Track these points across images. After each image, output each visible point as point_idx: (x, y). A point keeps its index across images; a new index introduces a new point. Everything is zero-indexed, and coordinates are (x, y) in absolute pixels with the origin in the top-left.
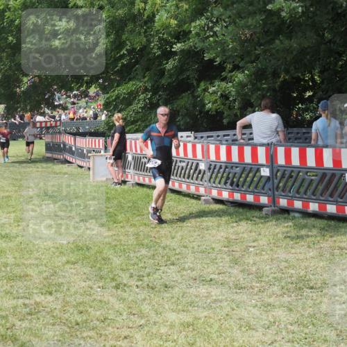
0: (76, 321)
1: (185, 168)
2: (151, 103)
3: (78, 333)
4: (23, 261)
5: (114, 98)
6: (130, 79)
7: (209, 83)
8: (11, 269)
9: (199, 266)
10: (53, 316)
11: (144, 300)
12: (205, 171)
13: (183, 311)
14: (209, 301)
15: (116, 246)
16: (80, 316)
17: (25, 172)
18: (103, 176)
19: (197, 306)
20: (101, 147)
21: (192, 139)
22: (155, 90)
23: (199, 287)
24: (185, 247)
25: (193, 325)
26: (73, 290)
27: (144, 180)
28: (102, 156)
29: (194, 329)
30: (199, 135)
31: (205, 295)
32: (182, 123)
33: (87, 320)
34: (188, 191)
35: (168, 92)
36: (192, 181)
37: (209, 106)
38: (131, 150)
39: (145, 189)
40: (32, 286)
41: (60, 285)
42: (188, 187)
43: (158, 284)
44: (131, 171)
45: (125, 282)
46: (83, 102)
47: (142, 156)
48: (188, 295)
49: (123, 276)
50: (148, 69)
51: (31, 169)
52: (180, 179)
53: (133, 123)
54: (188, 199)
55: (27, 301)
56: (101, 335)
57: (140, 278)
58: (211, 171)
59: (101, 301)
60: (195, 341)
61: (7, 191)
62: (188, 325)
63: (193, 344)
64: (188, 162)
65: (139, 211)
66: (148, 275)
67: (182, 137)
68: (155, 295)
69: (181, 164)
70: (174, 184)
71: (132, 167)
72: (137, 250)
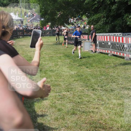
0: (78, 102)
1: (118, 47)
2: (106, 22)
3: (79, 106)
4: (58, 79)
5: (92, 20)
6: (98, 13)
7: (128, 14)
8: (54, 82)
9: (124, 83)
10: (70, 100)
11: (104, 95)
12: (127, 48)
13: (119, 99)
14: (128, 96)
15: (92, 75)
16: (79, 100)
17: (58, 48)
18: (87, 50)
19: (124, 98)
20: (87, 39)
21: (122, 35)
22: (107, 17)
23: (124, 91)
24: (119, 76)
25: (122, 104)
26: (77, 90)
27: (103, 51)
28: (87, 42)
29: (123, 106)
30: (124, 34)
31: (127, 93)
32: (117, 30)
33: (82, 101)
34: (120, 55)
35: (112, 18)
36: (121, 52)
37: (128, 23)
38: (98, 39)
39: (103, 55)
40: (61, 89)
41: (72, 88)
42: (120, 54)
43: (109, 89)
44: (98, 48)
45: (96, 88)
46: (79, 22)
47: (102, 42)
48: (120, 94)
49: (95, 86)
50: (105, 9)
51: (60, 47)
52: (117, 51)
53: (99, 29)
54: (120, 58)
55: (60, 94)
56: (88, 107)
57: (102, 87)
58: (129, 48)
59: (87, 95)
60: (123, 110)
61: (52, 54)
62: (121, 104)
63: (122, 112)
64: (120, 44)
65: (101, 62)
66: (105, 86)
67: (118, 35)
68: (108, 93)
69: (117, 45)
70: (114, 53)
71: (98, 46)
72: (100, 77)
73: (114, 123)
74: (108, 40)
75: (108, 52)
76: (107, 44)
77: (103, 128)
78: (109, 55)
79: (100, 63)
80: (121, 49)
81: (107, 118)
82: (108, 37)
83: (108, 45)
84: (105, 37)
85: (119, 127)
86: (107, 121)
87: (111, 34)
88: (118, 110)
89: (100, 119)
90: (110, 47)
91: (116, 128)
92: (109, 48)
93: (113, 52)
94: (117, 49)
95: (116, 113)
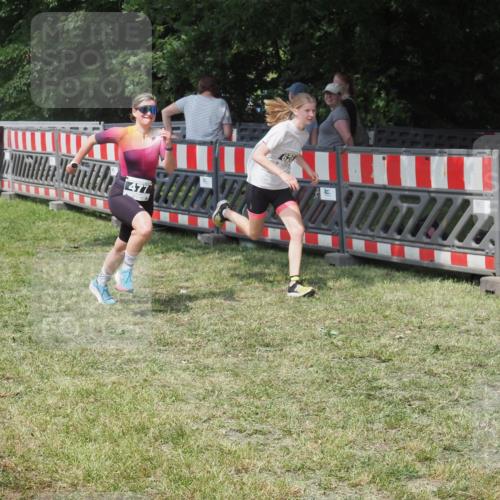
1: (88, 174)
6: (10, 42)
13: (81, 374)
14: (119, 361)
19: (103, 368)
25: (95, 394)
27: (28, 190)
29: (96, 400)
31: (114, 352)
34: (94, 208)
36: (99, 193)
38: (10, 144)
39: (29, 203)
42: (93, 202)
44: (8, 176)
47: (26, 154)
48: (89, 353)
52: (81, 189)
54: (92, 218)
57: (19, 328)
60: (98, 416)
62: (88, 393)
63: (94, 420)
64: (94, 166)
65: (18, 234)
66: (30, 324)
67: (85, 129)
68: (39, 352)
69: (83, 168)
70: (71, 197)
71: (10, 170)
72: (14, 289)
73: (60, 467)
74: (49, 148)
75: (47, 193)
76: (43, 161)
77: (17, 488)
78: (52, 206)
79: (15, 235)
80: (98, 186)
81: (32, 446)
82: (49, 136)
83: (46, 168)
84: (38, 136)
85: (76, 478)
86: (33, 459)
87: (59, 125)
88: (78, 415)
89: (7, 451)
90: (53, 175)
91: (65, 485)
92: (52, 180)
93: (66, 194)
94: (82, 183)
95: (68, 427)
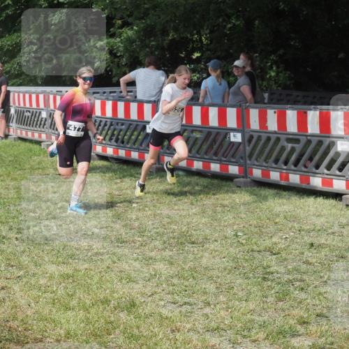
6: (14, 33)
11: (23, 252)
13: (64, 263)
14: (90, 254)
19: (79, 259)
25: (73, 277)
27: (27, 134)
29: (74, 281)
31: (86, 248)
38: (14, 103)
39: (27, 144)
44: (13, 125)
45: (4, 234)
47: (25, 110)
48: (69, 248)
49: (2, 228)
53: (17, 76)
57: (19, 231)
60: (75, 292)
62: (68, 276)
63: (72, 295)
65: (20, 165)
68: (34, 247)
71: (14, 121)
72: (17, 204)
73: (48, 328)
74: (42, 105)
75: (40, 136)
76: (37, 115)
77: (18, 342)
78: (43, 145)
79: (17, 166)
81: (29, 313)
82: (41, 97)
83: (40, 119)
84: (34, 97)
85: (60, 335)
86: (30, 322)
87: (48, 89)
88: (61, 292)
89: (12, 318)
90: (45, 124)
91: (52, 340)
92: (43, 127)
93: (54, 138)
95: (54, 300)
